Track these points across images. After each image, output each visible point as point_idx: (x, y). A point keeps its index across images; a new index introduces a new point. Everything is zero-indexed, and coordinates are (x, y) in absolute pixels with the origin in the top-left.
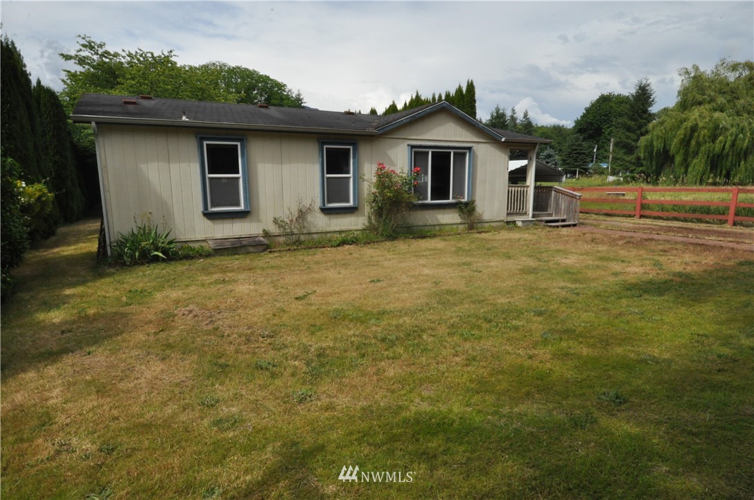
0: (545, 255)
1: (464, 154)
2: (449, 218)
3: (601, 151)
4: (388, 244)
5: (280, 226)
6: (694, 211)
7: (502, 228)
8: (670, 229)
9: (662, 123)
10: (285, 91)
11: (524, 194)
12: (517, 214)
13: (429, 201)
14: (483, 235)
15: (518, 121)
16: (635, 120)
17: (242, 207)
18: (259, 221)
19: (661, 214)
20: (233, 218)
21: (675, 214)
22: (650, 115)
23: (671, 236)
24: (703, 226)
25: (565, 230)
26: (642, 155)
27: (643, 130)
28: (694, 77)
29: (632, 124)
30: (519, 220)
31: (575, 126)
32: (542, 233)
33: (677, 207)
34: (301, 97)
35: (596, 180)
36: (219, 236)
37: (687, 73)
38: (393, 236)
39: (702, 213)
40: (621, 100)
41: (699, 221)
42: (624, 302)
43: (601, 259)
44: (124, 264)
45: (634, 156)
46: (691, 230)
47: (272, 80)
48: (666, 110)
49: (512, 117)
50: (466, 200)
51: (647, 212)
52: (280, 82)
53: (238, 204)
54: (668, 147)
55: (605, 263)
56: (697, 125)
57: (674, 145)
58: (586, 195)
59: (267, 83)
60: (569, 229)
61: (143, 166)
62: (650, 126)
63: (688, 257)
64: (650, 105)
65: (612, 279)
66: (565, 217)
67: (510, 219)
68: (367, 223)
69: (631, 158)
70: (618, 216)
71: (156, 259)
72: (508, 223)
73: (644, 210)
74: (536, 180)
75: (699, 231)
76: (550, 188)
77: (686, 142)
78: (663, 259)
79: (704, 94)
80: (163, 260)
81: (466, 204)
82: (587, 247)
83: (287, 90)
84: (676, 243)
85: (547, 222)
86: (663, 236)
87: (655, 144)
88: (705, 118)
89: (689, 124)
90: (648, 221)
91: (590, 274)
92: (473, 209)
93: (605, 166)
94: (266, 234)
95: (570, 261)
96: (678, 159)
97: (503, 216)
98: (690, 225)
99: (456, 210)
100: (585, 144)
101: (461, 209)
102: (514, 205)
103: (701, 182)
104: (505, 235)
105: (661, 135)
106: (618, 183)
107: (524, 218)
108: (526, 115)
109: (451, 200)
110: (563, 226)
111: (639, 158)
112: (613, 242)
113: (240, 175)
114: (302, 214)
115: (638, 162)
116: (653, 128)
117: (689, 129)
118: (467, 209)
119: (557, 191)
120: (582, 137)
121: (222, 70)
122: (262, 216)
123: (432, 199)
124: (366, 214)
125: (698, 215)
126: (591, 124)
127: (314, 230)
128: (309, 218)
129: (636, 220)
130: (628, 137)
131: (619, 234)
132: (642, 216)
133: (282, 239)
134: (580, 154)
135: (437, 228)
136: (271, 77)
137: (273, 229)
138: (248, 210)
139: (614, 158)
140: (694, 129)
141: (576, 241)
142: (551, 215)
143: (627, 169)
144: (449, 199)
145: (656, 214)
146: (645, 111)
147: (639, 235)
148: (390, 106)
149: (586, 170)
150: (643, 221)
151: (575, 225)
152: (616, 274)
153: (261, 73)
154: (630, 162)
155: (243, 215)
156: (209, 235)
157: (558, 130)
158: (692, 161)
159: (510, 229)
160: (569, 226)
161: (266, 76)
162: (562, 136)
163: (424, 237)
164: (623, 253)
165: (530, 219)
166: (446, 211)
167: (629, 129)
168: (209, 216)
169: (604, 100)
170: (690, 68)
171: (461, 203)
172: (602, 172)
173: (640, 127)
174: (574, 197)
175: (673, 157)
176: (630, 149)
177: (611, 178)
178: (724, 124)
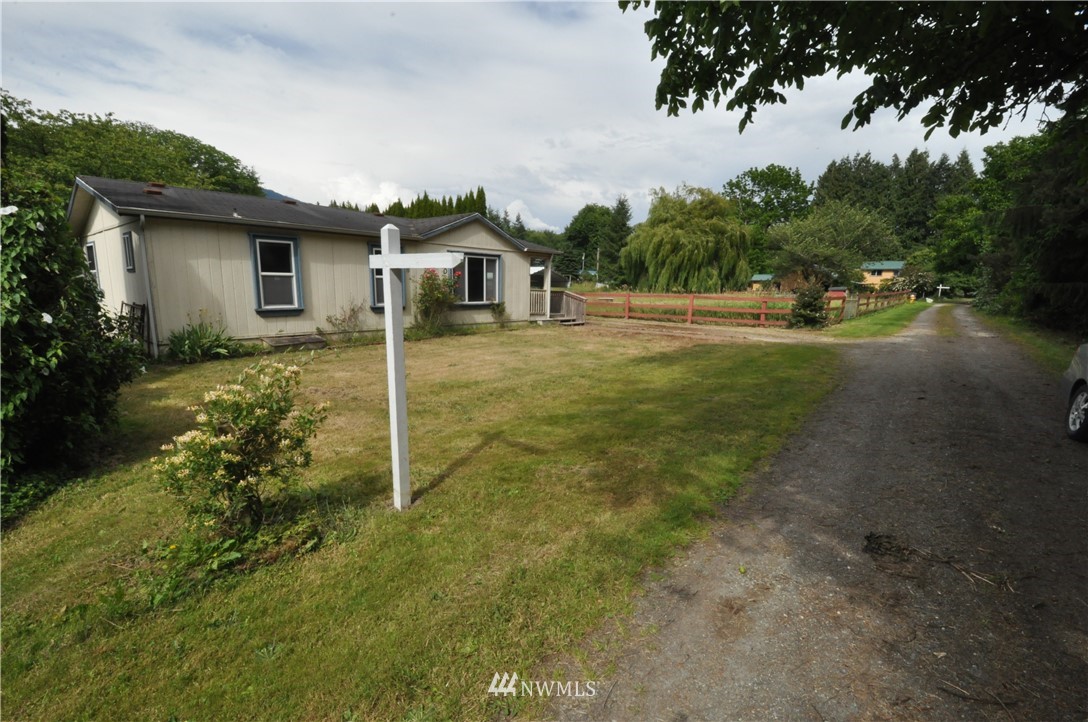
0: (570, 344)
1: (495, 261)
2: (484, 317)
3: (589, 258)
4: (437, 340)
5: (334, 325)
6: (666, 313)
7: (528, 327)
8: (650, 326)
9: (638, 237)
10: (237, 168)
11: (542, 298)
12: (537, 315)
13: (467, 302)
14: (514, 332)
15: (511, 224)
16: (616, 232)
17: (296, 305)
18: (312, 319)
19: (643, 316)
20: (286, 316)
21: (652, 316)
22: (629, 228)
23: (651, 331)
24: (672, 324)
25: (576, 328)
26: (623, 264)
27: (623, 242)
28: (661, 198)
29: (613, 234)
30: (540, 320)
31: (565, 233)
32: (560, 331)
33: (653, 309)
34: (257, 176)
35: (586, 286)
36: (273, 334)
37: (656, 193)
38: (439, 334)
39: (671, 314)
40: (605, 212)
41: (669, 320)
42: (630, 368)
43: (610, 346)
44: (183, 362)
45: (617, 265)
46: (664, 327)
47: (219, 153)
48: (640, 225)
49: (505, 219)
50: (497, 302)
51: (633, 314)
52: (230, 155)
53: (291, 303)
54: (642, 259)
55: (612, 349)
56: (663, 240)
57: (647, 256)
58: (590, 299)
59: (211, 155)
60: (580, 327)
61: (193, 263)
62: (629, 239)
63: (663, 343)
64: (628, 219)
65: (621, 357)
66: (575, 318)
67: (533, 319)
68: (413, 322)
69: (614, 267)
70: (613, 317)
71: (218, 357)
72: (531, 322)
73: (631, 312)
74: (552, 286)
75: (670, 327)
76: (562, 292)
77: (655, 255)
78: (649, 345)
79: (668, 213)
80: (225, 357)
81: (498, 305)
82: (599, 339)
83: (241, 167)
84: (656, 335)
85: (562, 321)
86: (646, 331)
87: (633, 254)
88: (668, 234)
89: (656, 240)
90: (635, 321)
91: (605, 355)
92: (503, 310)
93: (593, 273)
94: (320, 332)
95: (589, 347)
96: (651, 270)
97: (527, 317)
98: (663, 324)
99: (490, 311)
100: (575, 252)
101: (494, 309)
102: (536, 306)
103: (668, 291)
104: (530, 332)
105: (637, 247)
106: (605, 289)
107: (544, 318)
108: (518, 219)
109: (485, 302)
110: (575, 325)
111: (621, 268)
112: (614, 335)
113: (293, 273)
114: (354, 313)
115: (621, 271)
116: (631, 241)
117: (657, 244)
118: (498, 309)
119: (568, 295)
120: (572, 245)
121: (144, 133)
122: (315, 314)
123: (469, 300)
124: (412, 313)
125: (668, 316)
126: (580, 232)
127: (365, 329)
128: (361, 317)
129: (626, 320)
130: (612, 247)
131: (616, 331)
132: (630, 317)
133: (335, 337)
134: (572, 261)
135: (474, 327)
136: (218, 149)
137: (327, 327)
138: (302, 308)
139: (601, 267)
140: (661, 243)
141: (588, 335)
142: (563, 316)
143: (611, 277)
144: (482, 300)
145: (640, 315)
146: (624, 225)
147: (631, 331)
148: (395, 204)
149: (577, 276)
150: (631, 321)
151: (583, 324)
152: (621, 354)
153: (203, 143)
154: (613, 271)
155: (297, 313)
156: (263, 333)
157: (549, 235)
158: (661, 272)
159: (534, 328)
160: (578, 325)
161: (210, 147)
162: (552, 242)
163: (466, 334)
164: (623, 342)
165: (548, 319)
166: (482, 311)
167: (612, 240)
168: (262, 313)
169: (589, 210)
170: (658, 190)
171: (493, 304)
172: (590, 279)
173: (621, 239)
174: (581, 300)
175: (647, 268)
176: (614, 259)
177: (599, 285)
178: (683, 240)
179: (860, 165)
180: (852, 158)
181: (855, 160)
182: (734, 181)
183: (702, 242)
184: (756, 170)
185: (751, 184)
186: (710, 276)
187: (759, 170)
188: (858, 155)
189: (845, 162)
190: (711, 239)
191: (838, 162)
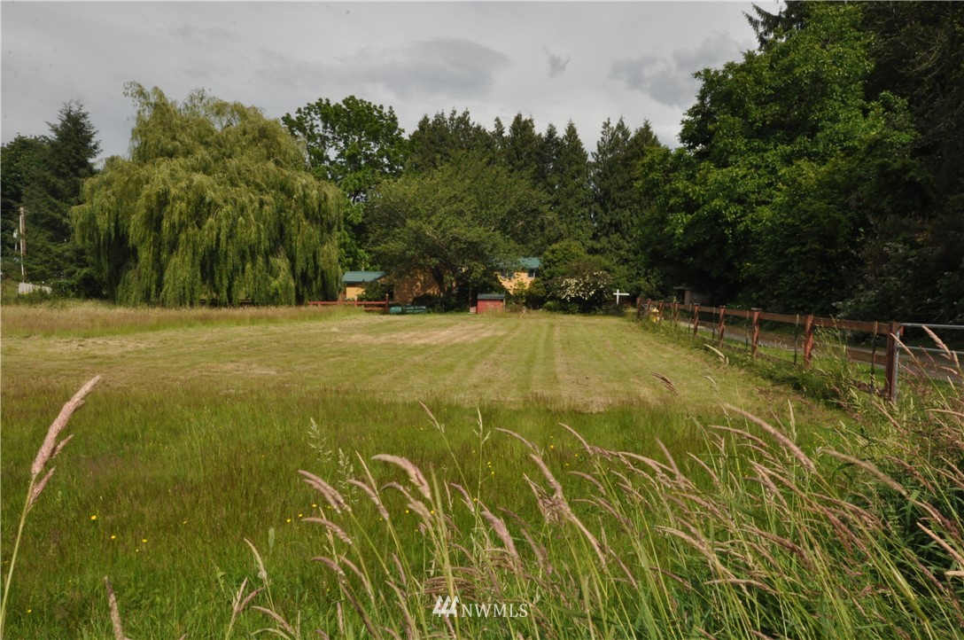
9: (108, 184)
26: (80, 242)
28: (156, 106)
29: (60, 183)
37: (142, 95)
54: (122, 230)
56: (166, 193)
57: (135, 228)
62: (86, 185)
64: (90, 153)
77: (154, 220)
79: (174, 138)
87: (99, 221)
88: (179, 180)
89: (153, 189)
96: (145, 255)
105: (107, 205)
106: (40, 296)
111: (76, 251)
115: (78, 258)
116: (92, 190)
117: (154, 198)
130: (54, 207)
140: (163, 200)
143: (55, 271)
146: (82, 163)
158: (168, 260)
170: (146, 87)
175: (135, 250)
177: (26, 287)
178: (210, 195)
179: (457, 127)
180: (447, 116)
181: (452, 119)
182: (294, 116)
183: (251, 201)
184: (328, 104)
185: (321, 128)
186: (272, 272)
187: (332, 104)
188: (454, 112)
189: (439, 119)
190: (267, 198)
191: (432, 118)
